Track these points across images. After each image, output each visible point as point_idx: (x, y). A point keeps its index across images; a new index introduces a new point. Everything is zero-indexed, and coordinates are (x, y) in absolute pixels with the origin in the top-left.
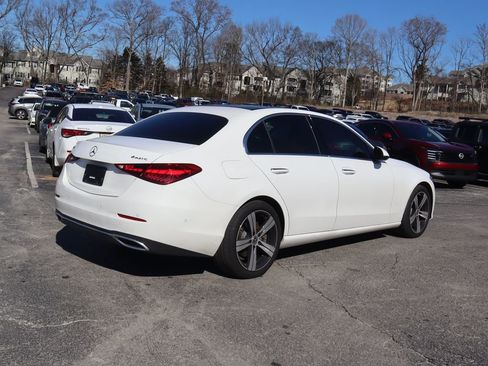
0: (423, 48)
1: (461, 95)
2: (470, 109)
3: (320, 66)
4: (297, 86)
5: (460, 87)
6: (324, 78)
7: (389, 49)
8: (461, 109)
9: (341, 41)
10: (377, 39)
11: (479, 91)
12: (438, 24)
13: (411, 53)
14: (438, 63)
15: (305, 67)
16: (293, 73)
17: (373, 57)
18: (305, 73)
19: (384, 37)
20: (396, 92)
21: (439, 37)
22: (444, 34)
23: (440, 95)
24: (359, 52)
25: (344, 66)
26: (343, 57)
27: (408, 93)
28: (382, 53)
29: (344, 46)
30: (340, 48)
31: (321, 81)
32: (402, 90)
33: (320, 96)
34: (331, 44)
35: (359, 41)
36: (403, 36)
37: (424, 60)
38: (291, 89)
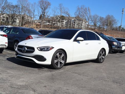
0: (44, 9)
1: (54, 24)
2: (57, 28)
3: (13, 13)
4: (5, 19)
5: (54, 21)
6: (14, 17)
7: (34, 9)
8: (54, 28)
9: (20, 5)
10: (31, 6)
11: (59, 23)
12: (48, 2)
13: (41, 11)
14: (48, 14)
15: (8, 13)
16: (4, 15)
17: (29, 11)
18: (8, 15)
19: (32, 5)
20: (35, 22)
21: (49, 6)
22: (50, 5)
23: (48, 23)
24: (25, 9)
25: (21, 13)
26: (20, 11)
27: (38, 23)
28: (32, 10)
29: (21, 7)
30: (19, 8)
31: (13, 18)
32: (37, 22)
33: (13, 23)
34: (17, 6)
35: (25, 6)
36: (38, 5)
37: (44, 13)
38: (3, 20)
